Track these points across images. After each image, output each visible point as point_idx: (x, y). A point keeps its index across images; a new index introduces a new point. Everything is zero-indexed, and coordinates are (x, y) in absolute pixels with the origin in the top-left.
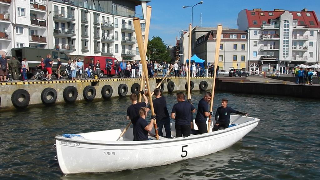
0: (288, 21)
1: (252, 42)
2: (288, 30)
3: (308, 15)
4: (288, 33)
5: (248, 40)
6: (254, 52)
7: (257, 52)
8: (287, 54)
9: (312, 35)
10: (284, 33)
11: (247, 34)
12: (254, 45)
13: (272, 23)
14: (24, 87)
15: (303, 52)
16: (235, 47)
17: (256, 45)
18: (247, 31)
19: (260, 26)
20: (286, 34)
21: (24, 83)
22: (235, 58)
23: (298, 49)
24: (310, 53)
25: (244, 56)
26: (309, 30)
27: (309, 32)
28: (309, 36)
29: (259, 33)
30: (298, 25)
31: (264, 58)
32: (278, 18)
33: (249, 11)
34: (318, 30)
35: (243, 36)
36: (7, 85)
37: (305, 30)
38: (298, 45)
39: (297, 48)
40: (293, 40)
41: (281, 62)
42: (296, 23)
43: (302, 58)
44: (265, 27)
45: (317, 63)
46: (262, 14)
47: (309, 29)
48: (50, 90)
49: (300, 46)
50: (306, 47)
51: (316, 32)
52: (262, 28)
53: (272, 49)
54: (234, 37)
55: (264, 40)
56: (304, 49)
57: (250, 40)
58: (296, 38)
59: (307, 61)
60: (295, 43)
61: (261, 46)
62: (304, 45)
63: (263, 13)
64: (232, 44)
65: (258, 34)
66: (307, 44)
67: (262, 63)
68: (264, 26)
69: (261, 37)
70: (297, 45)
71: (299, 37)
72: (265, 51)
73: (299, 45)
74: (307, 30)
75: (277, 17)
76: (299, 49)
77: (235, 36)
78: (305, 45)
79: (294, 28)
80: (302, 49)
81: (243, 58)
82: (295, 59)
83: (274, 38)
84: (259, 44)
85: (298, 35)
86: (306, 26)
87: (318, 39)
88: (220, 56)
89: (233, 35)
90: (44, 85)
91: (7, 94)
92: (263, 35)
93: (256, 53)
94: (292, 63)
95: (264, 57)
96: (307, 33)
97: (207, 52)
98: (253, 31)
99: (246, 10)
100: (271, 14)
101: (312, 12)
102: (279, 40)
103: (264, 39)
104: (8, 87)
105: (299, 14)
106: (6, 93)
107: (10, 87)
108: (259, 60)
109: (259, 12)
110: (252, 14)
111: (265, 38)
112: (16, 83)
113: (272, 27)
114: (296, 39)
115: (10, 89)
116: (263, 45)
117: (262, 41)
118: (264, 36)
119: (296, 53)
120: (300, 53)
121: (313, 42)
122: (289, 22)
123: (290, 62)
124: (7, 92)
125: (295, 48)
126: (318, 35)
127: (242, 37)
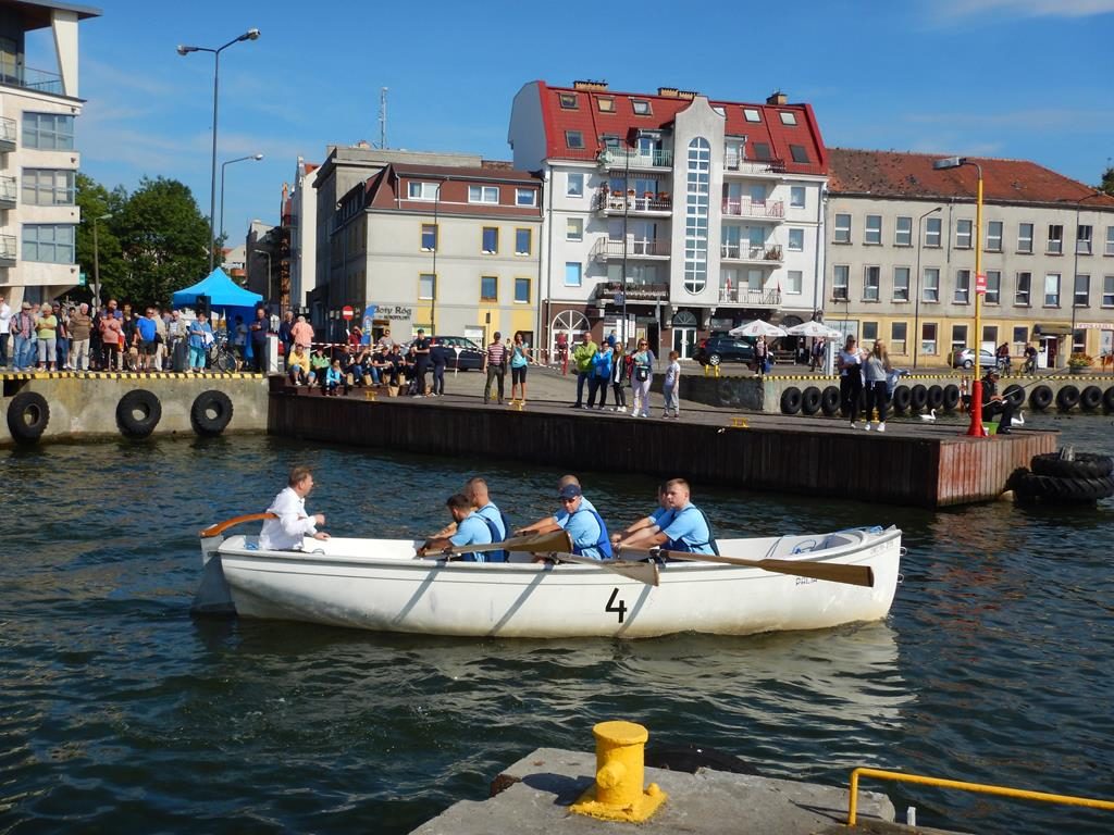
0: (705, 143)
1: (560, 221)
2: (704, 178)
3: (788, 118)
4: (705, 188)
5: (546, 215)
6: (568, 264)
7: (580, 264)
8: (700, 277)
9: (801, 203)
10: (690, 188)
11: (540, 188)
12: (570, 235)
13: (645, 146)
15: (765, 271)
16: (490, 240)
17: (578, 235)
18: (539, 175)
19: (596, 155)
20: (698, 194)
22: (489, 289)
23: (744, 257)
24: (791, 273)
25: (529, 280)
26: (789, 182)
27: (788, 188)
28: (787, 206)
29: (591, 185)
30: (745, 160)
31: (607, 292)
32: (668, 128)
33: (550, 88)
34: (821, 183)
35: (523, 195)
37: (774, 183)
38: (745, 242)
39: (741, 252)
40: (724, 221)
41: (675, 309)
42: (738, 152)
43: (761, 296)
44: (615, 160)
45: (816, 316)
46: (605, 105)
47: (785, 177)
49: (752, 244)
50: (777, 250)
51: (817, 189)
52: (602, 163)
53: (644, 256)
54: (485, 197)
55: (610, 216)
56: (767, 257)
57: (554, 215)
58: (739, 213)
59: (779, 308)
60: (732, 231)
61: (600, 239)
62: (770, 243)
63: (610, 103)
64: (474, 229)
65: (586, 188)
66: (779, 237)
67: (602, 313)
68: (609, 156)
69: (600, 200)
70: (742, 241)
71: (750, 210)
72: (612, 261)
73: (748, 241)
74: (780, 181)
75: (663, 122)
76: (751, 257)
77: (493, 194)
78: (774, 243)
79: (730, 168)
80: (760, 260)
81: (523, 289)
82: (734, 297)
83: (650, 208)
84: (589, 230)
85: (746, 199)
86: (777, 166)
87: (822, 220)
88: (424, 276)
89: (483, 188)
92: (605, 192)
93: (576, 269)
94: (722, 313)
95: (609, 286)
96: (782, 193)
97: (368, 257)
98: (565, 175)
99: (541, 84)
100: (640, 108)
101: (803, 110)
102: (668, 219)
103: (608, 210)
105: (752, 115)
108: (590, 300)
109: (593, 96)
110: (565, 103)
111: (613, 205)
113: (643, 160)
114: (736, 217)
116: (606, 235)
117: (600, 218)
118: (609, 195)
119: (737, 272)
120: (754, 276)
121: (802, 231)
122: (708, 146)
123: (713, 310)
125: (735, 253)
126: (823, 203)
127: (522, 200)
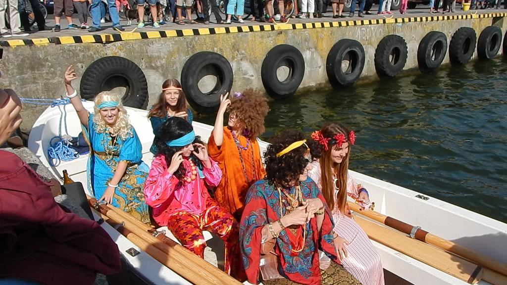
14: (394, 30)
21: (396, 21)
36: (370, 26)
48: (438, 37)
90: (425, 26)
91: (369, 46)
104: (371, 30)
106: (368, 44)
107: (374, 30)
112: (384, 22)
115: (374, 34)
124: (370, 43)
